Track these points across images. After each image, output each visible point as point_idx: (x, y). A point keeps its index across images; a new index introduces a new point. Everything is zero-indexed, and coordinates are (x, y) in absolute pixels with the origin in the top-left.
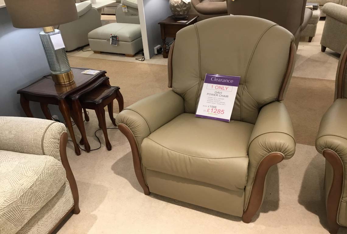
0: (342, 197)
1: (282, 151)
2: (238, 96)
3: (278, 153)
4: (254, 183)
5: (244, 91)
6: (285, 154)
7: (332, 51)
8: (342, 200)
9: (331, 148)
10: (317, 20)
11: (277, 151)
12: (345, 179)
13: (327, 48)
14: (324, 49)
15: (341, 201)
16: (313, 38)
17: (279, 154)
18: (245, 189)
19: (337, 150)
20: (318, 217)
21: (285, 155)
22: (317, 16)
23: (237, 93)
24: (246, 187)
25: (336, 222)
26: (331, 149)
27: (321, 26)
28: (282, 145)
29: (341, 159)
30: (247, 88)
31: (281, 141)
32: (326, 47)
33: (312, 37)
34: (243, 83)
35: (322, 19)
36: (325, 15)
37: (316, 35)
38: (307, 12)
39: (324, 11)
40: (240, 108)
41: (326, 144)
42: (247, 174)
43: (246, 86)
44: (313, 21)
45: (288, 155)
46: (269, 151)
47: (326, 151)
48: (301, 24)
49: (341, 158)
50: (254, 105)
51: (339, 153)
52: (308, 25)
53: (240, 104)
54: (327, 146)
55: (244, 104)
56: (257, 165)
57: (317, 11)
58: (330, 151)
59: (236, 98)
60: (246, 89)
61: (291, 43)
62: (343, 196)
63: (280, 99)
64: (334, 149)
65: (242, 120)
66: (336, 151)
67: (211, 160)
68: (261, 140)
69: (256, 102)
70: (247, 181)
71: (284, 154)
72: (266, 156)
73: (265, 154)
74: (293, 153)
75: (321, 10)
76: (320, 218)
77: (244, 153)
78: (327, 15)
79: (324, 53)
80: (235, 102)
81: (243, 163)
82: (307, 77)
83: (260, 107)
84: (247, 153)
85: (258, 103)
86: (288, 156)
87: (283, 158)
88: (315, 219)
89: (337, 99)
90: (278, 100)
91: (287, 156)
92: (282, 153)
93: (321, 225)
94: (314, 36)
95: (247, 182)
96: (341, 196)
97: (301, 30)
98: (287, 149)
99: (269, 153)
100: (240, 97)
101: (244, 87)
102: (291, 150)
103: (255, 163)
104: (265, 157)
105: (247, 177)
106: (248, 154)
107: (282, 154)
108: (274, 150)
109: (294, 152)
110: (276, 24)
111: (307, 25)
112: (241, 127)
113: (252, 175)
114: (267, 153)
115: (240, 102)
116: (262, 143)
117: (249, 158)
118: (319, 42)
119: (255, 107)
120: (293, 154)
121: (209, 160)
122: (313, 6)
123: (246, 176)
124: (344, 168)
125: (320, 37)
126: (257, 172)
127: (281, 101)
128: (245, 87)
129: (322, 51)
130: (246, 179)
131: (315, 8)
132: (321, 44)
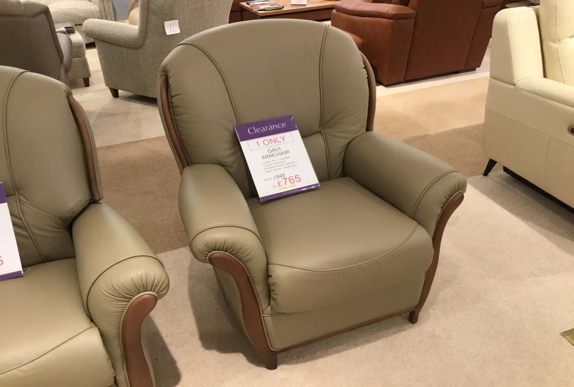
0: (262, 311)
1: (149, 287)
2: (16, 220)
3: (144, 295)
4: (126, 364)
5: (22, 206)
6: (156, 290)
7: (129, 94)
8: (264, 315)
9: (217, 248)
10: (83, 50)
11: (140, 293)
12: (254, 284)
13: (119, 90)
14: (115, 94)
15: (263, 317)
16: (90, 78)
17: (146, 296)
18: (116, 382)
19: (227, 247)
20: (241, 355)
21: (157, 293)
22: (79, 43)
23: (11, 214)
24: (117, 378)
25: (270, 350)
26: (218, 250)
27: (93, 57)
28: (144, 279)
29: (236, 259)
30: (26, 199)
31: (139, 273)
32: (117, 88)
33: (88, 78)
34: (14, 193)
35: (90, 45)
36: (92, 40)
37: (91, 73)
38: (62, 39)
39: (87, 34)
40: (32, 240)
41: (207, 245)
42: (108, 356)
43: (23, 196)
44: (77, 51)
45: (161, 289)
46: (127, 298)
47: (212, 256)
48: (62, 62)
49: (236, 257)
50: (54, 225)
51: (232, 251)
52: (73, 59)
53: (28, 232)
54: (210, 248)
55: (36, 231)
56: (118, 332)
57: (74, 34)
58: (217, 253)
59: (14, 224)
60: (26, 201)
61: (67, 97)
62: (263, 309)
63: (97, 198)
64: (222, 248)
65: (45, 260)
66: (226, 249)
67: (23, 368)
68: (103, 286)
69: (57, 219)
70: (114, 366)
71: (154, 291)
72: (126, 309)
73: (123, 306)
74: (166, 283)
75: (81, 32)
76: (245, 354)
77: (84, 323)
78: (95, 39)
79: (118, 99)
80: (16, 234)
81: (91, 340)
82: (113, 143)
83: (69, 224)
84: (89, 320)
85: (60, 218)
86: (163, 291)
87: (155, 300)
88: (239, 359)
89: (183, 168)
90: (93, 200)
91: (160, 292)
92: (151, 291)
93: (252, 366)
94: (90, 76)
95: (114, 368)
96: (260, 311)
97: (67, 71)
98: (156, 281)
99: (129, 302)
100: (21, 219)
101: (19, 200)
102: (162, 279)
103: (112, 330)
104: (125, 311)
105: (110, 361)
106: (92, 321)
107: (151, 294)
108: (136, 293)
109: (167, 280)
110: (25, 70)
111: (71, 60)
112: (51, 273)
113: (118, 352)
114: (126, 303)
115: (25, 229)
116: (108, 291)
117: (97, 326)
118: (104, 84)
119: (60, 227)
120: (168, 285)
121: (22, 371)
122: (65, 28)
123: (108, 360)
124: (247, 269)
125: (101, 75)
126: (124, 343)
127: (100, 200)
128: (22, 198)
129: (114, 97)
130: (111, 365)
131: (70, 31)
132: (106, 86)
